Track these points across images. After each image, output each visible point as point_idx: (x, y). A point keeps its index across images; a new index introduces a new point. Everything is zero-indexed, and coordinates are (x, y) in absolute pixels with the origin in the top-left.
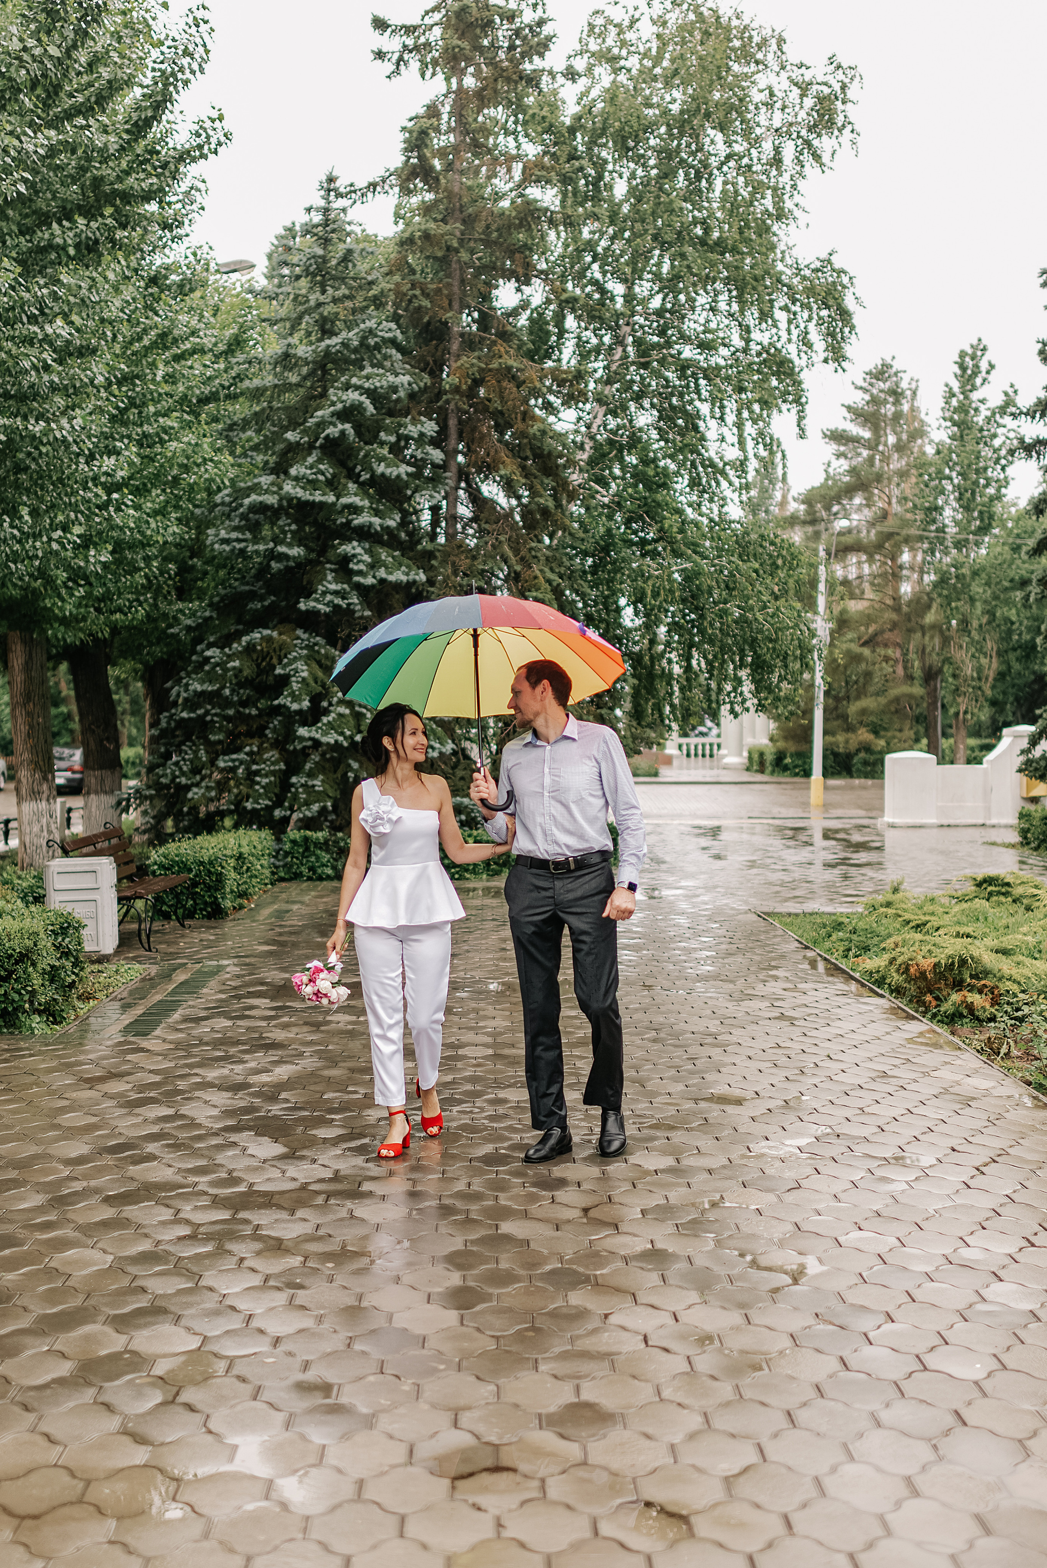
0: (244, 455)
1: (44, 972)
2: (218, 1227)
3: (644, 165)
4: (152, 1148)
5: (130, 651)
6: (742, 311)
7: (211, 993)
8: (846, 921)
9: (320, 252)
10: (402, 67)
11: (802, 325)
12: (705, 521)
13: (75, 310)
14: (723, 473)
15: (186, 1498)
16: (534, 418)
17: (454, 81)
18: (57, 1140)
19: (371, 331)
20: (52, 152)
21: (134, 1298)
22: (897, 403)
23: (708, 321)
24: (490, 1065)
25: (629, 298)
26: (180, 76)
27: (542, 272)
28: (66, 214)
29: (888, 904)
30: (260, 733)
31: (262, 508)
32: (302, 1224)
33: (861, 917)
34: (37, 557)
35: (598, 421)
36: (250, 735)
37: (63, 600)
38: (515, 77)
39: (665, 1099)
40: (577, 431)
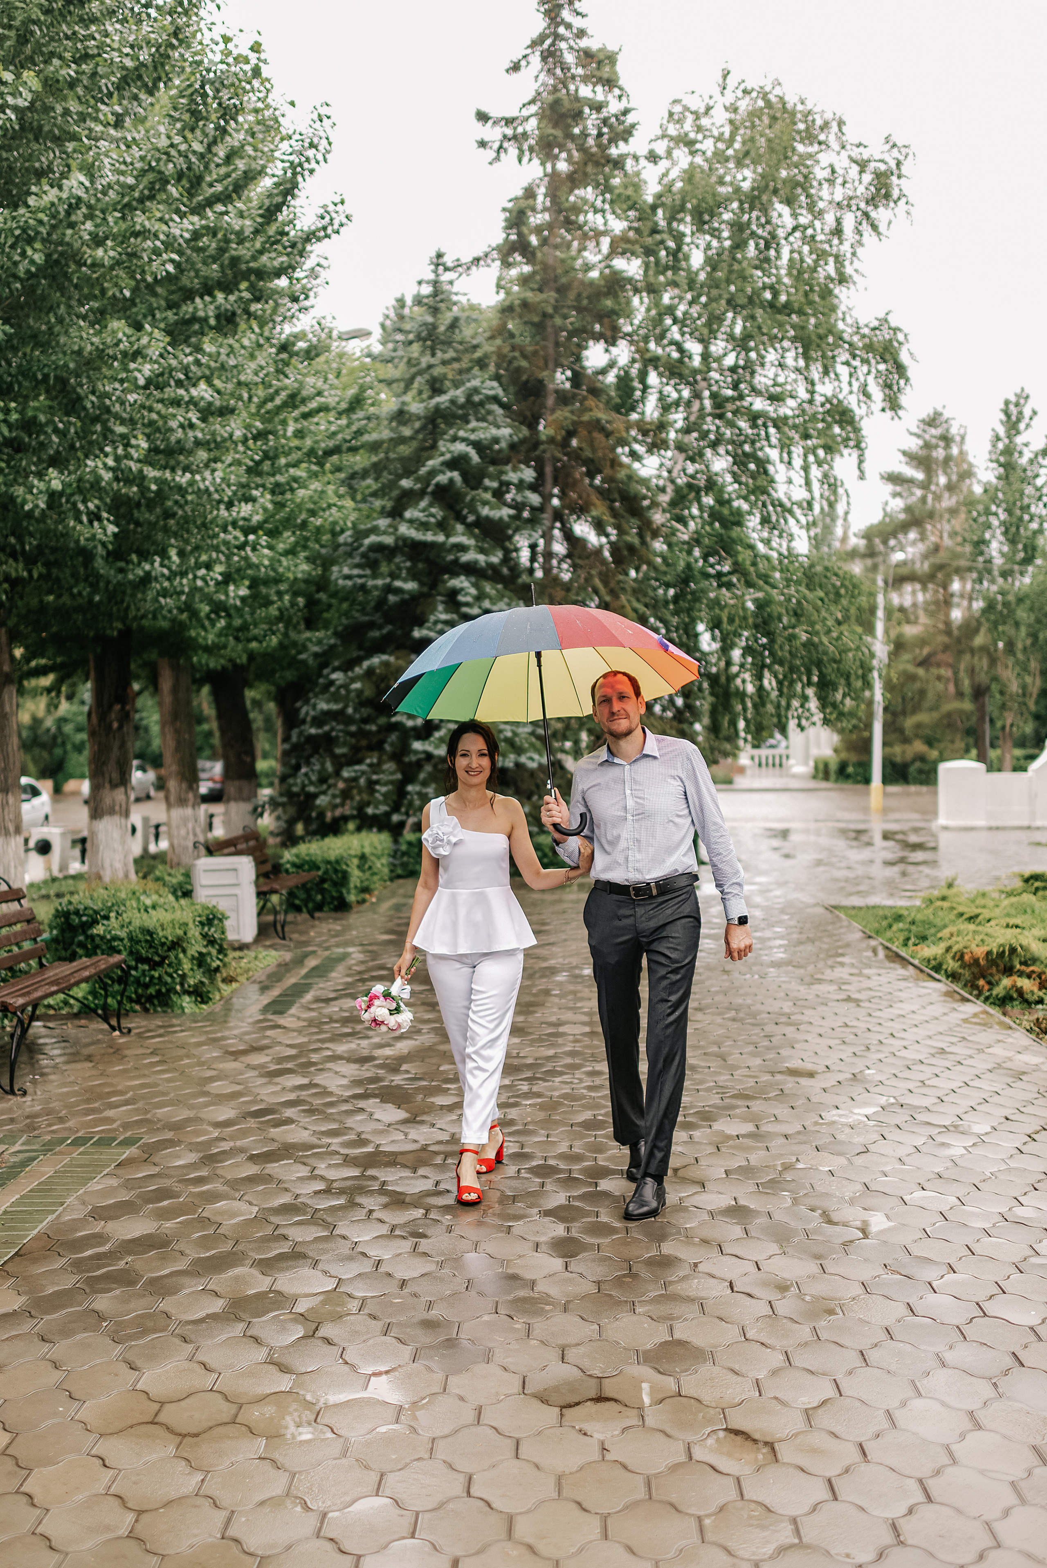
0: (364, 500)
1: (193, 957)
2: (349, 1183)
3: (719, 238)
4: (290, 1113)
5: (264, 675)
6: (807, 366)
7: (338, 977)
8: (905, 913)
9: (430, 319)
10: (502, 155)
11: (862, 379)
12: (775, 555)
13: (216, 374)
14: (790, 512)
15: (325, 1421)
16: (621, 465)
17: (549, 166)
18: (206, 1105)
19: (476, 391)
20: (196, 235)
21: (276, 1245)
22: (947, 446)
23: (776, 375)
24: (587, 1041)
25: (706, 356)
26: (306, 165)
27: (629, 335)
28: (207, 290)
29: (944, 899)
30: (378, 746)
31: (379, 548)
32: (424, 1181)
33: (919, 909)
34: (183, 592)
35: (679, 467)
36: (370, 748)
37: (205, 630)
38: (603, 161)
39: (745, 1072)
40: (659, 477)
